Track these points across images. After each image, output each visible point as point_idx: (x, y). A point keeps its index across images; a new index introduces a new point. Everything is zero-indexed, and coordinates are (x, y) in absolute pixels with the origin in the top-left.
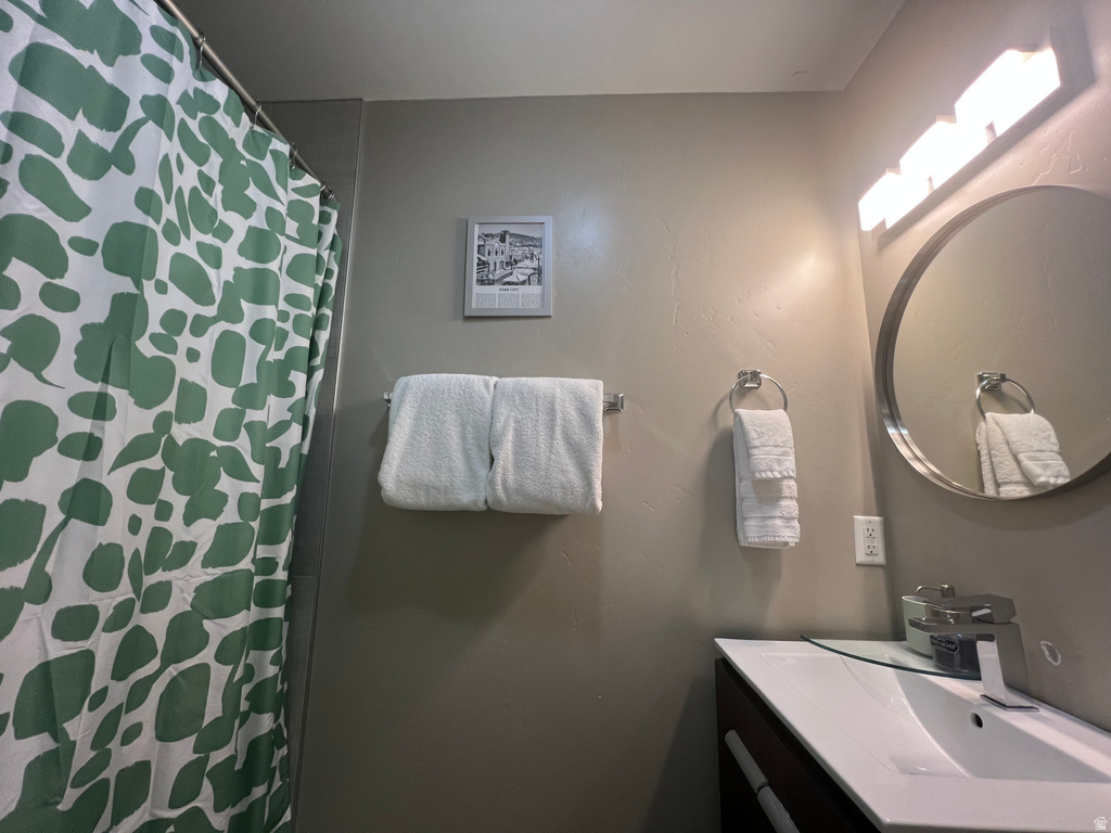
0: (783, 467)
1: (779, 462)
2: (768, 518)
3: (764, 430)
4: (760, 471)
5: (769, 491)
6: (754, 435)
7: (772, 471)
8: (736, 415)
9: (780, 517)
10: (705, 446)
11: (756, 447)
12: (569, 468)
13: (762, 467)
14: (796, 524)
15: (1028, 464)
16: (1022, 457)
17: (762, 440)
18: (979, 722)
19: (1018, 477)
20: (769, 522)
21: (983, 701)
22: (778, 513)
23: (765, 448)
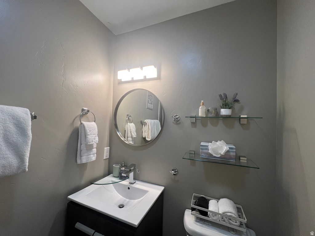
0: (95, 140)
1: (95, 139)
2: (89, 155)
3: (91, 129)
4: (90, 142)
5: (90, 147)
6: (88, 131)
7: (93, 142)
8: (81, 123)
9: (92, 154)
10: (69, 133)
11: (89, 135)
12: (9, 156)
13: (90, 141)
14: (95, 155)
15: (133, 134)
16: (132, 132)
17: (90, 133)
18: (129, 188)
19: (131, 136)
20: (89, 156)
21: (129, 184)
22: (92, 153)
23: (91, 135)
